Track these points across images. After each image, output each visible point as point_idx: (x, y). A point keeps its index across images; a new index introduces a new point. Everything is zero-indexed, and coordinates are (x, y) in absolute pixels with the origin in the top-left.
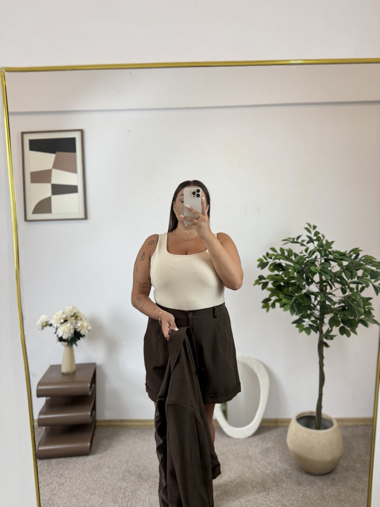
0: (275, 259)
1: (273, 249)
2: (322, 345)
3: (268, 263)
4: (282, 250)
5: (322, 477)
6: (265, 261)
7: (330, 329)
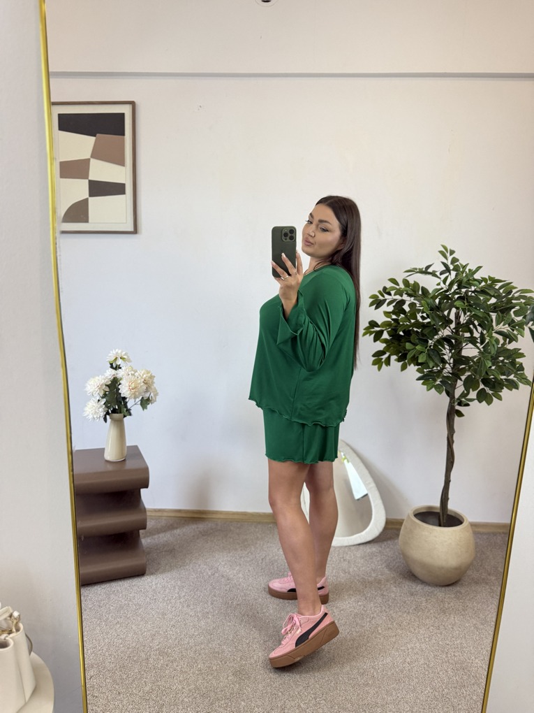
0: (395, 295)
1: (393, 281)
2: (453, 414)
3: (386, 300)
4: (406, 282)
5: (443, 589)
6: (381, 298)
7: (465, 392)
